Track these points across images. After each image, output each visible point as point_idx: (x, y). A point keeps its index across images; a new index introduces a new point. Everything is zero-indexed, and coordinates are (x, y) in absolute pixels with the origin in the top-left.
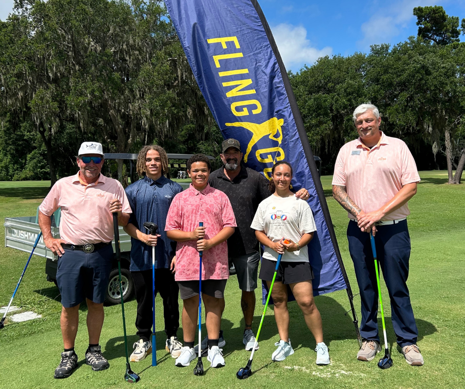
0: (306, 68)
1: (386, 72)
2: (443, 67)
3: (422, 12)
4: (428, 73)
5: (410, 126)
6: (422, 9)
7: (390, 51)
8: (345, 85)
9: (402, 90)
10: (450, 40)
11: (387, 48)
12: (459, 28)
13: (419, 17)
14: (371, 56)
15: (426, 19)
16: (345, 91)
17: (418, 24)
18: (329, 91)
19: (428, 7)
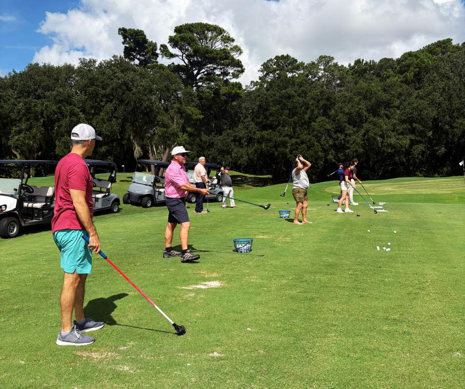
0: (15, 72)
1: (92, 84)
2: (142, 86)
3: (127, 32)
4: (129, 89)
5: (115, 135)
6: (126, 29)
7: (97, 66)
8: (55, 93)
9: (107, 102)
10: (151, 60)
11: (95, 61)
12: (158, 51)
13: (125, 37)
14: (79, 68)
15: (130, 40)
16: (55, 98)
17: (123, 43)
18: (39, 97)
19: (131, 29)
